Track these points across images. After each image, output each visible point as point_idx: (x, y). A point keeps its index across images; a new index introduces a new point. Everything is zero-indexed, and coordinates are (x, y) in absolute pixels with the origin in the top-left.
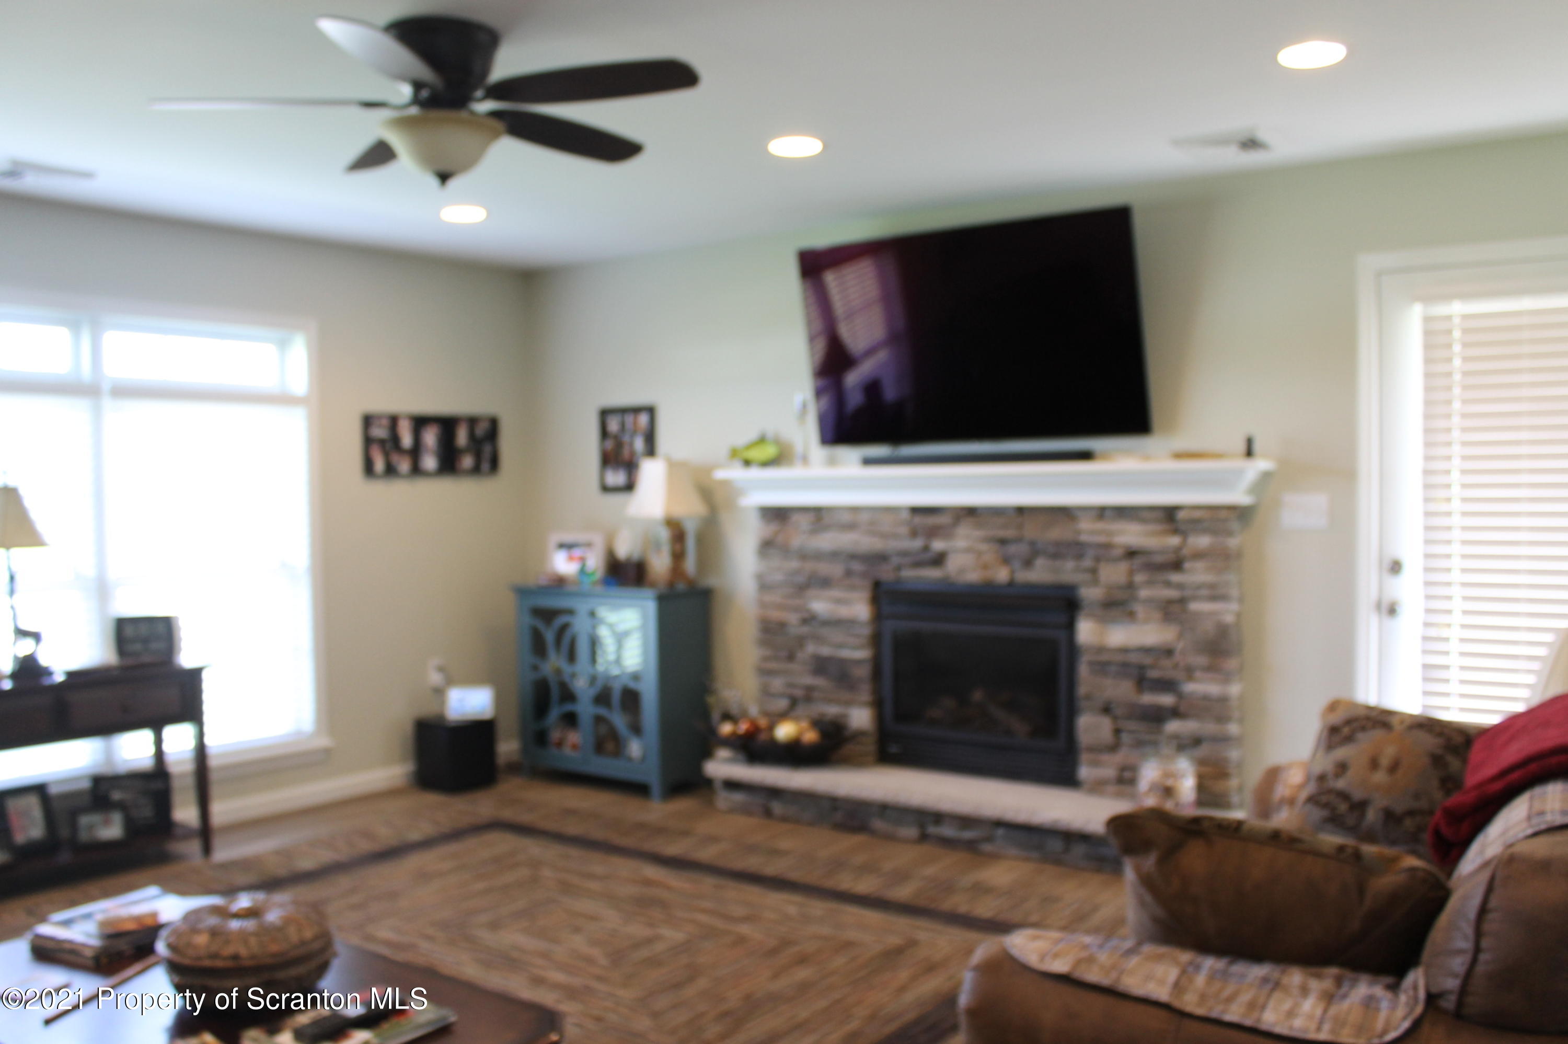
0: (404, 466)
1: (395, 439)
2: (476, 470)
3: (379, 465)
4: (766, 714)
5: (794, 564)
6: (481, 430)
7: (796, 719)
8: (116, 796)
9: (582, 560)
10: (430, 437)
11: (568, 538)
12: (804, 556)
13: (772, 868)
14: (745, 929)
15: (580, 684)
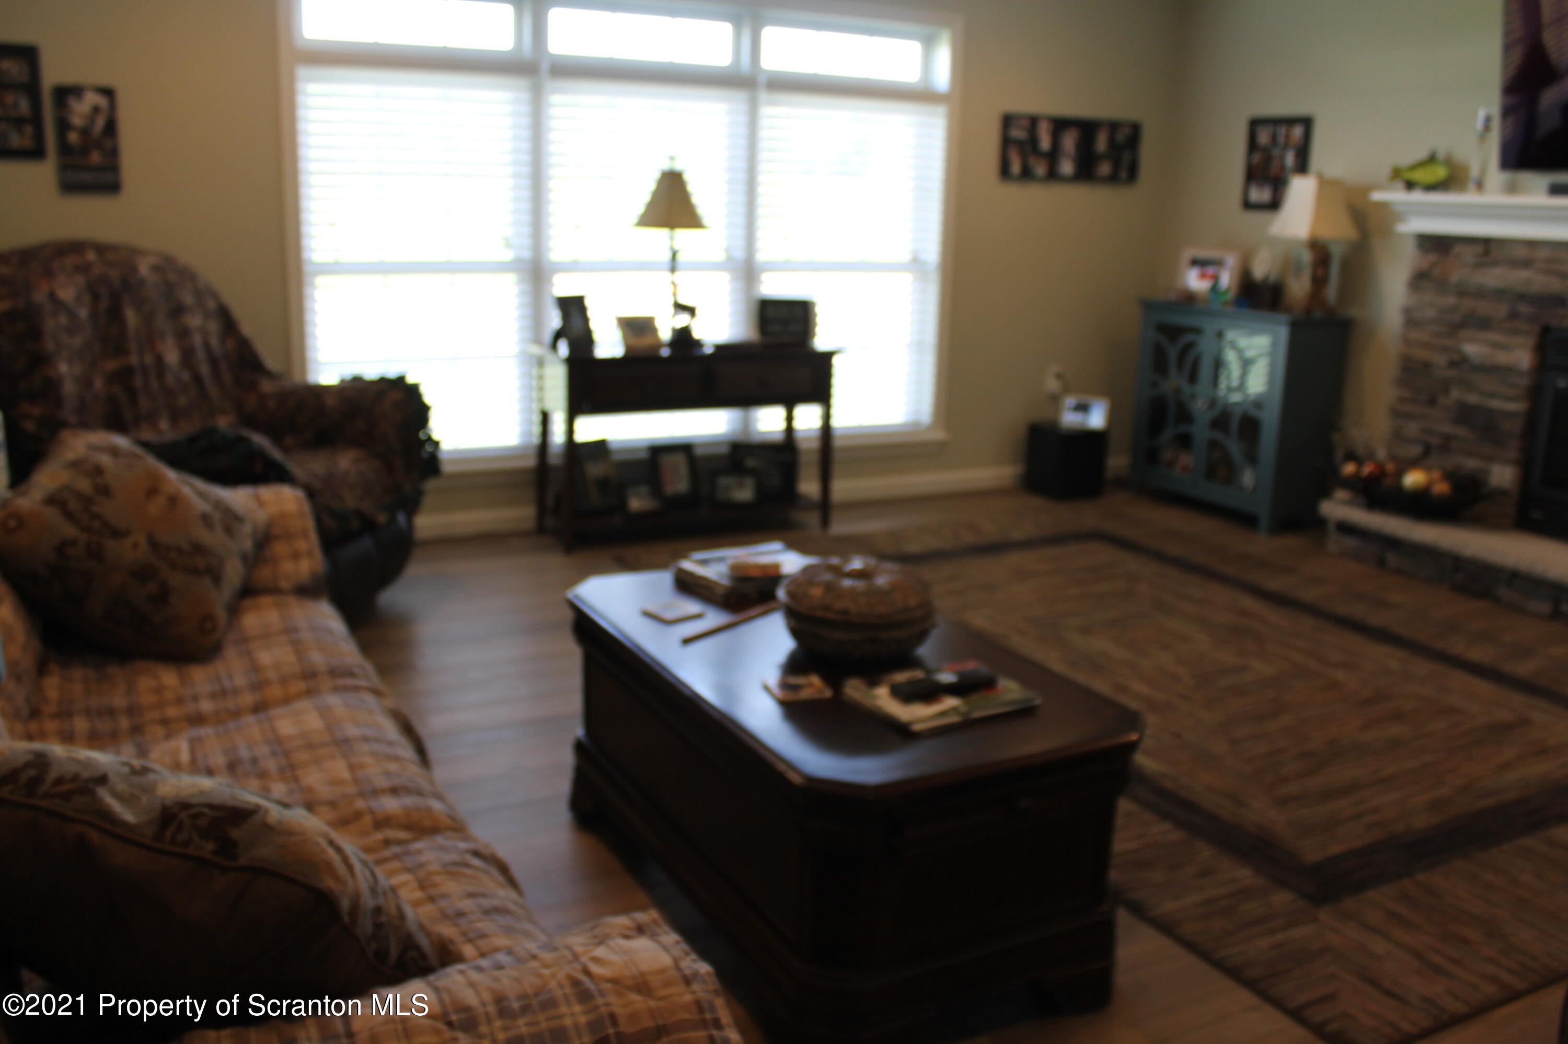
0: (1040, 169)
1: (1033, 140)
2: (1113, 179)
3: (1016, 168)
4: (1393, 458)
5: (1451, 300)
6: (1121, 137)
7: (1428, 469)
8: (751, 463)
9: (1216, 278)
10: (1069, 141)
11: (1203, 254)
12: (1462, 292)
13: (1377, 619)
14: (1340, 675)
15: (1199, 406)
